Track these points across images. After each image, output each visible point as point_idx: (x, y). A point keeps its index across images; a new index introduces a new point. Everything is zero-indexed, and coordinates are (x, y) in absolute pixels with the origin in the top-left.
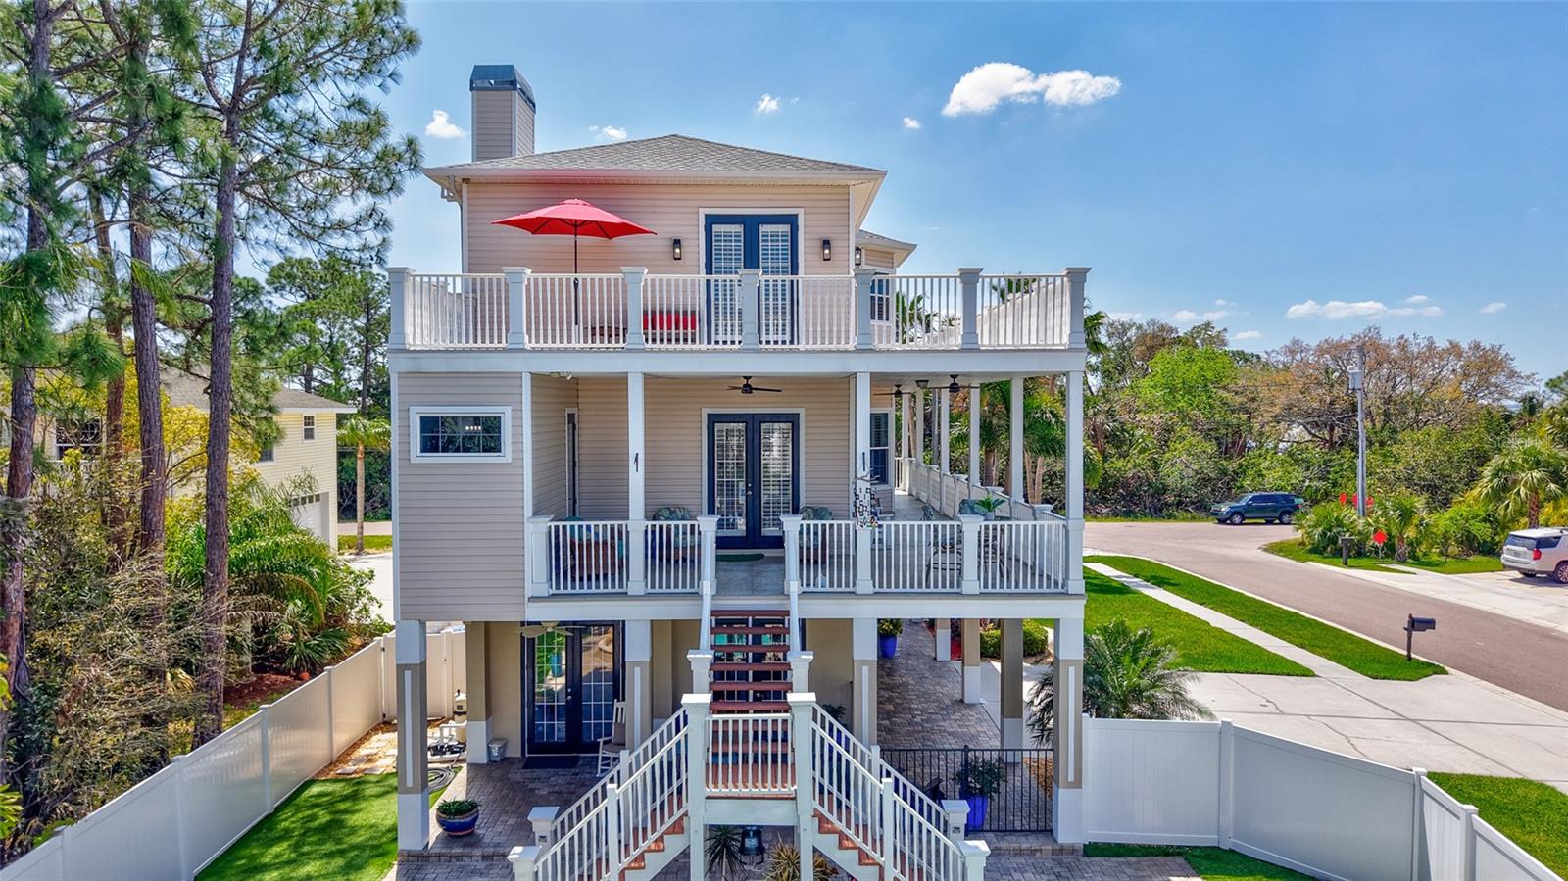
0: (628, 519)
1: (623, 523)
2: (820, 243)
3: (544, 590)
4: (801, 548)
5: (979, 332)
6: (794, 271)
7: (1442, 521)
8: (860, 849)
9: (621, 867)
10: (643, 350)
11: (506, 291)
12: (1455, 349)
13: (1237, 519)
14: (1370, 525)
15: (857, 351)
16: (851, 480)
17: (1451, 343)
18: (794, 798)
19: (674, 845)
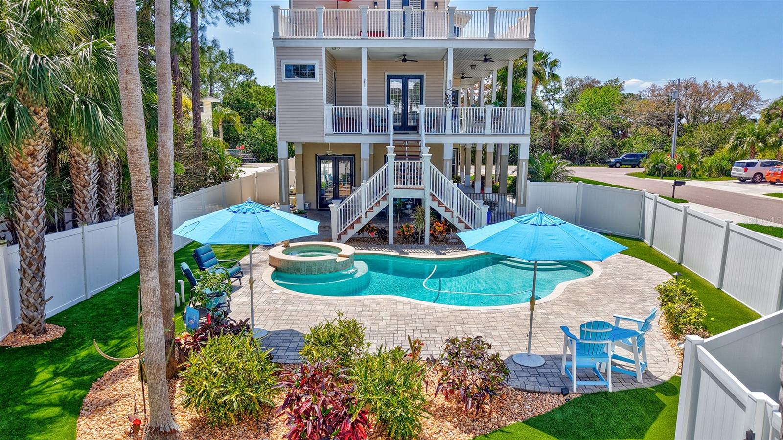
0: (361, 105)
1: (360, 107)
2: (433, 4)
3: (331, 131)
4: (425, 113)
5: (495, 32)
6: (423, 8)
7: (709, 161)
8: (445, 206)
9: (366, 211)
10: (368, 39)
11: (316, 16)
12: (731, 87)
13: (618, 165)
14: (675, 162)
15: (448, 39)
16: (444, 89)
17: (729, 84)
18: (424, 189)
19: (383, 204)
